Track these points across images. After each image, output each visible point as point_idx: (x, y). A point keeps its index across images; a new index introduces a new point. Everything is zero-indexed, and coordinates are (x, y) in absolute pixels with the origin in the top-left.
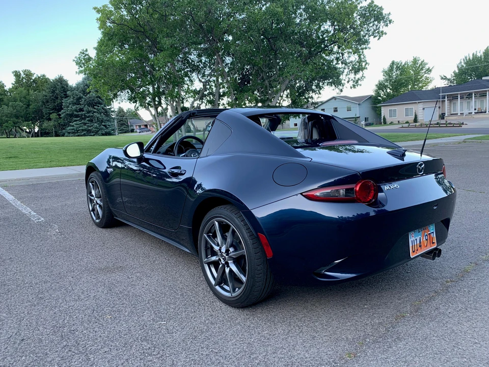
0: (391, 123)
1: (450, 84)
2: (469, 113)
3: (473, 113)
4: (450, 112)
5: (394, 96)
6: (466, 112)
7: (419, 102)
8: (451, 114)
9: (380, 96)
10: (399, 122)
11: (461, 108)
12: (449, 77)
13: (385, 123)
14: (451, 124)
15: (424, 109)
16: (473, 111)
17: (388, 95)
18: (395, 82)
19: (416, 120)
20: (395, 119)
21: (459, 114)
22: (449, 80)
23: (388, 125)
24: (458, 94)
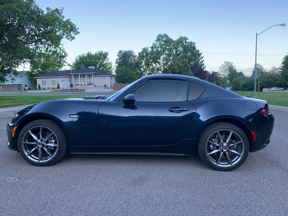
0: (44, 89)
1: (72, 69)
2: (85, 84)
3: (87, 85)
4: (75, 84)
5: (43, 73)
6: (83, 84)
7: (59, 77)
8: (76, 85)
9: (34, 72)
10: (48, 88)
11: (81, 82)
12: (71, 65)
13: (40, 88)
14: (79, 90)
15: (62, 81)
16: (87, 84)
17: (39, 71)
18: (43, 65)
19: (58, 87)
20: (46, 87)
21: (80, 85)
22: (72, 66)
23: (42, 90)
24: (78, 74)
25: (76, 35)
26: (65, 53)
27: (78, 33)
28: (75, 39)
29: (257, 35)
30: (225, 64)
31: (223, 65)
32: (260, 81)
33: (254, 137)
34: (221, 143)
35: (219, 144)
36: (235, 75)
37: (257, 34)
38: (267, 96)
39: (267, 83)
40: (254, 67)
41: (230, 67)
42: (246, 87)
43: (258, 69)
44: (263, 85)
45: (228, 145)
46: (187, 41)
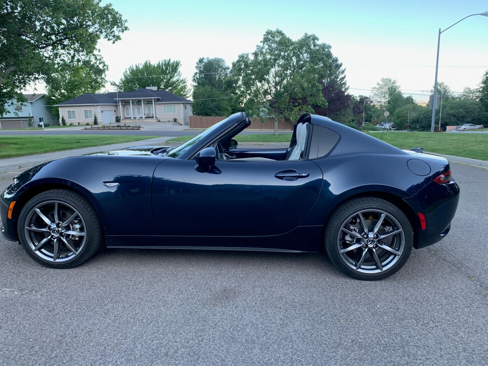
0: (71, 125)
1: (119, 90)
2: (141, 118)
3: (144, 118)
4: (124, 116)
5: (69, 97)
6: (138, 116)
7: (97, 105)
8: (125, 118)
9: (54, 96)
10: (79, 123)
11: (134, 113)
12: (118, 83)
13: (64, 123)
14: (130, 127)
15: (102, 112)
16: (144, 116)
17: (62, 95)
18: (68, 83)
19: (96, 123)
20: (75, 121)
21: (132, 118)
22: (118, 86)
23: (68, 126)
24: (129, 100)
25: (123, 31)
26: (105, 65)
27: (126, 28)
28: (120, 39)
29: (440, 33)
30: (382, 83)
31: (378, 84)
32: (442, 113)
33: (422, 223)
34: (365, 234)
35: (360, 234)
36: (398, 103)
37: (440, 31)
38: (452, 140)
39: (455, 116)
40: (433, 89)
41: (392, 89)
42: (418, 123)
43: (439, 92)
44: (447, 121)
45: (377, 237)
46: (317, 42)
